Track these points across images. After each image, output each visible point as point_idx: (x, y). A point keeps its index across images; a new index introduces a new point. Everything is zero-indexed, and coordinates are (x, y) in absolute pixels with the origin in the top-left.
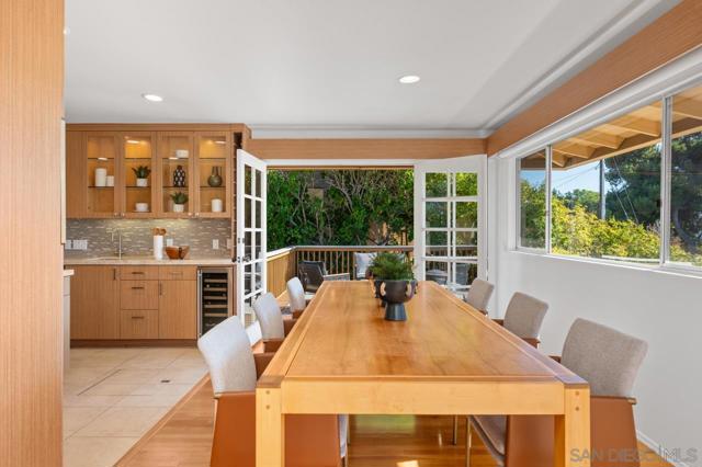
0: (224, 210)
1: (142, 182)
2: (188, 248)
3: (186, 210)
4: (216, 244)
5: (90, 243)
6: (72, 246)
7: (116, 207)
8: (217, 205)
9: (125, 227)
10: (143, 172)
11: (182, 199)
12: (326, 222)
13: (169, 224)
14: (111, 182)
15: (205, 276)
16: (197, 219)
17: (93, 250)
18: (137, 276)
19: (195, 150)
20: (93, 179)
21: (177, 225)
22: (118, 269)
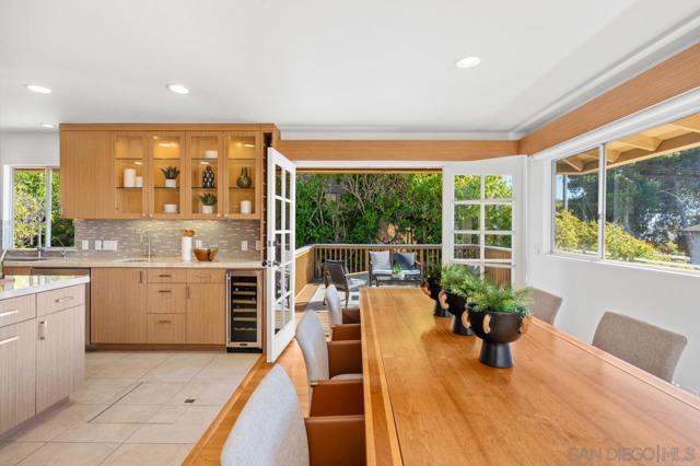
0: (253, 211)
1: (170, 183)
2: (216, 250)
3: (215, 211)
4: (245, 245)
5: (120, 243)
6: (102, 246)
7: (145, 208)
8: (246, 206)
9: (154, 228)
10: (172, 173)
11: (211, 200)
12: (341, 223)
13: (197, 226)
14: (139, 183)
15: (234, 279)
16: (226, 220)
17: (122, 252)
18: (164, 279)
19: (224, 151)
20: (122, 180)
21: (206, 227)
22: (145, 272)
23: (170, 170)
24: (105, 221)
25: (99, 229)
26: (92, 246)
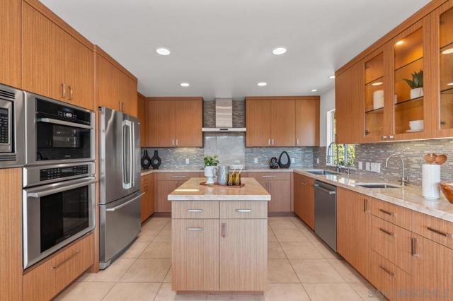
5: (382, 166)
6: (370, 168)
10: (418, 80)
18: (386, 216)
22: (369, 201)
23: (415, 76)
25: (368, 153)
26: (364, 167)
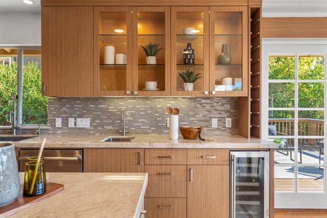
1: (152, 60)
5: (93, 121)
6: (75, 124)
10: (153, 50)
18: (164, 160)
23: (151, 47)
24: (78, 99)
25: (72, 108)
26: (65, 123)
